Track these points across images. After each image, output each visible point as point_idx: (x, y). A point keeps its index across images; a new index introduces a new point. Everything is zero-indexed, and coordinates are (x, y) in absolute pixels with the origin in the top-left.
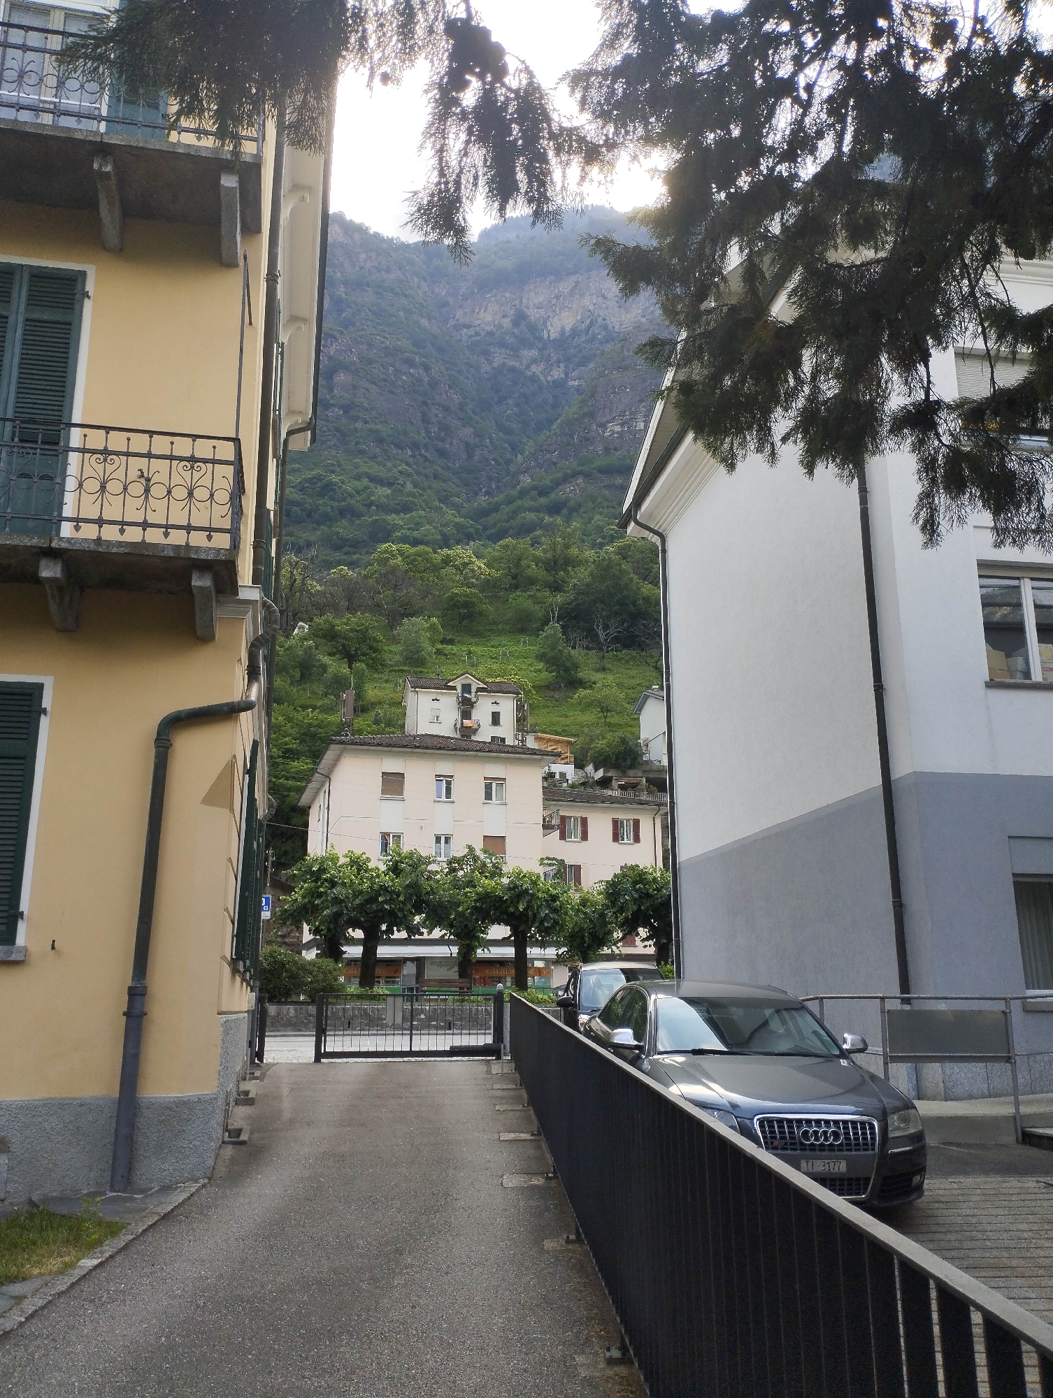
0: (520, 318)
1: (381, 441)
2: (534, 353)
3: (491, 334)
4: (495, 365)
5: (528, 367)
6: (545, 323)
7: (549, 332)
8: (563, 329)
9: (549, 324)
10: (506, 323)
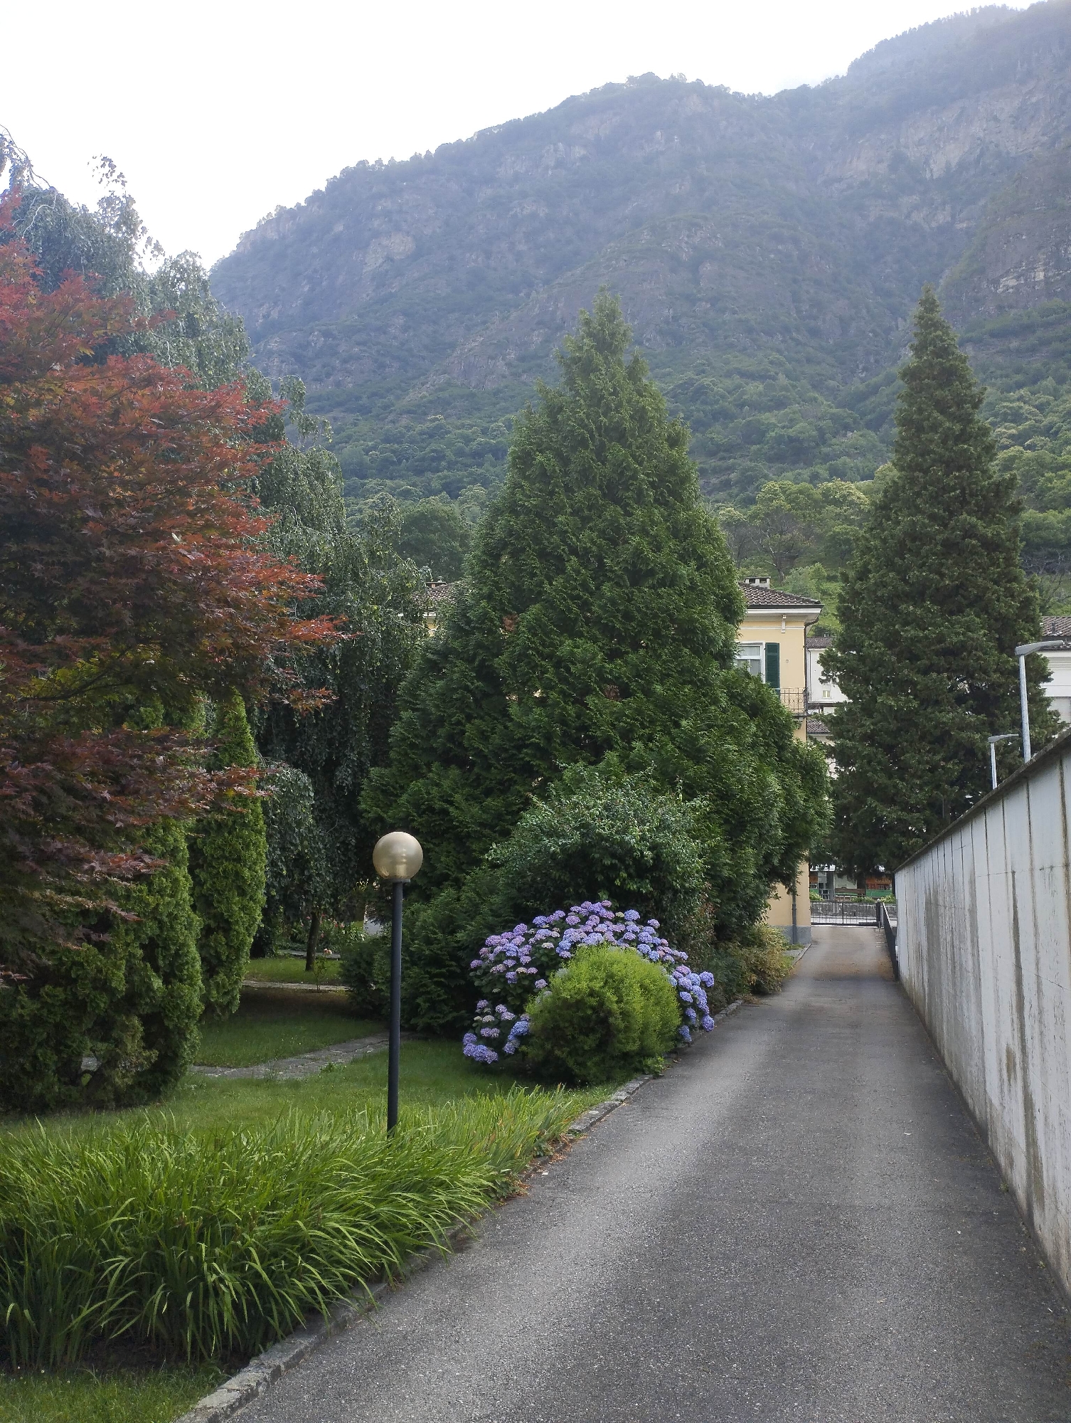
0: (898, 160)
1: (750, 331)
2: (915, 198)
3: (865, 184)
4: (871, 219)
5: (908, 216)
6: (927, 162)
7: (931, 170)
8: (948, 163)
9: (931, 161)
10: (882, 168)
